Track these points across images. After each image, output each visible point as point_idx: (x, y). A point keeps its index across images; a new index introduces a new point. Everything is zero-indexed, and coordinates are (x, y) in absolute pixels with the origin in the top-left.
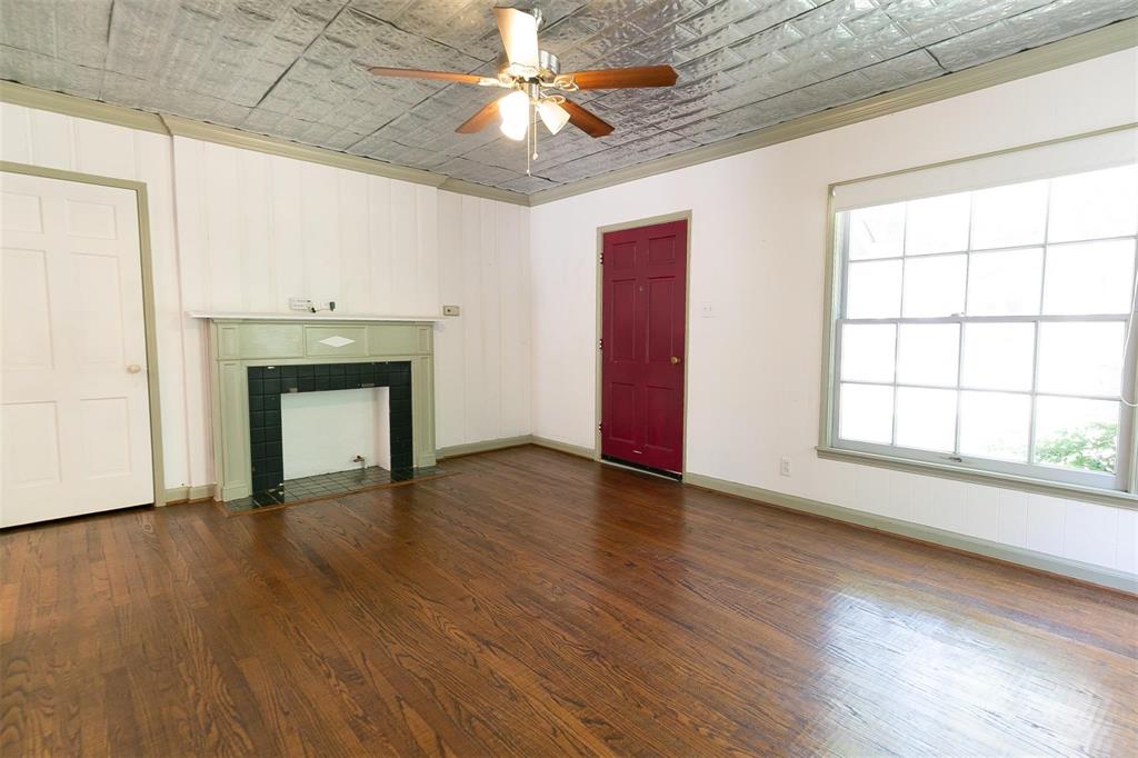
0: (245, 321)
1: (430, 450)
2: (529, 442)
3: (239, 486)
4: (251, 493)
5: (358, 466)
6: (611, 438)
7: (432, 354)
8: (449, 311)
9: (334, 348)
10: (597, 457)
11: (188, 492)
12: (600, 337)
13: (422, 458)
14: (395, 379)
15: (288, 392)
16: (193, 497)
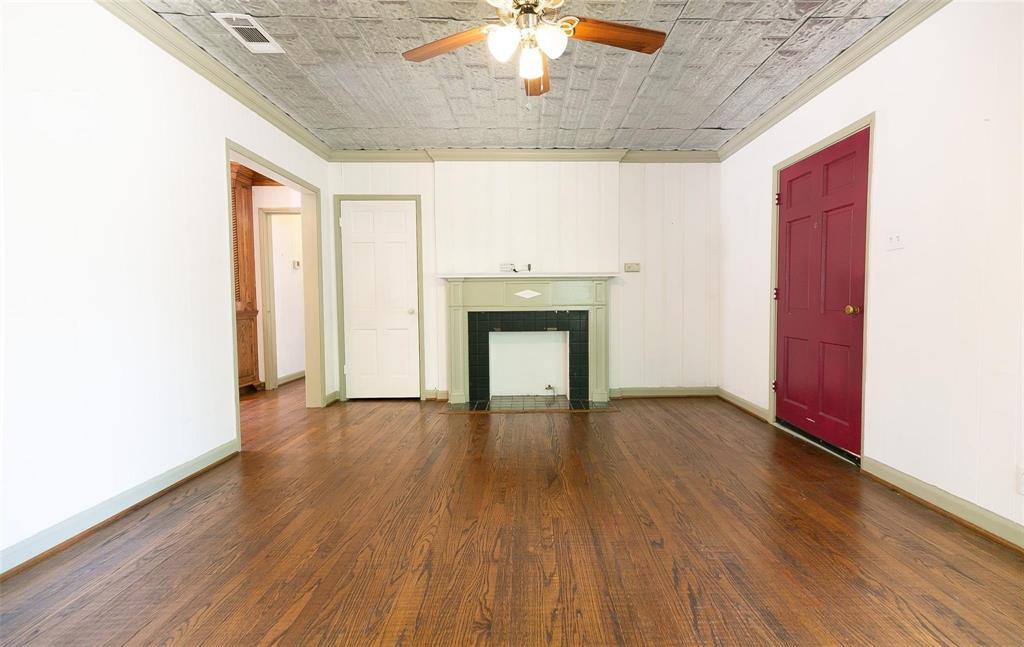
0: (466, 279)
1: (604, 387)
2: (716, 394)
3: (461, 395)
4: (468, 400)
5: (550, 393)
6: (786, 400)
7: (606, 305)
8: (631, 269)
9: (527, 299)
10: (771, 418)
11: (436, 394)
12: (775, 285)
13: (597, 394)
14: (574, 326)
15: (494, 331)
16: (439, 398)
